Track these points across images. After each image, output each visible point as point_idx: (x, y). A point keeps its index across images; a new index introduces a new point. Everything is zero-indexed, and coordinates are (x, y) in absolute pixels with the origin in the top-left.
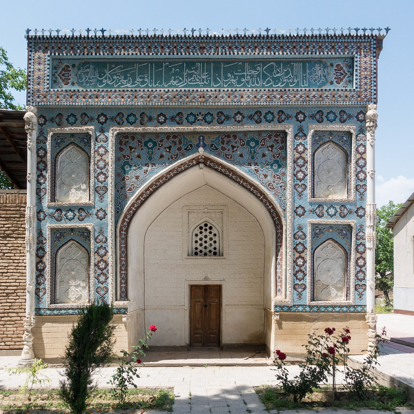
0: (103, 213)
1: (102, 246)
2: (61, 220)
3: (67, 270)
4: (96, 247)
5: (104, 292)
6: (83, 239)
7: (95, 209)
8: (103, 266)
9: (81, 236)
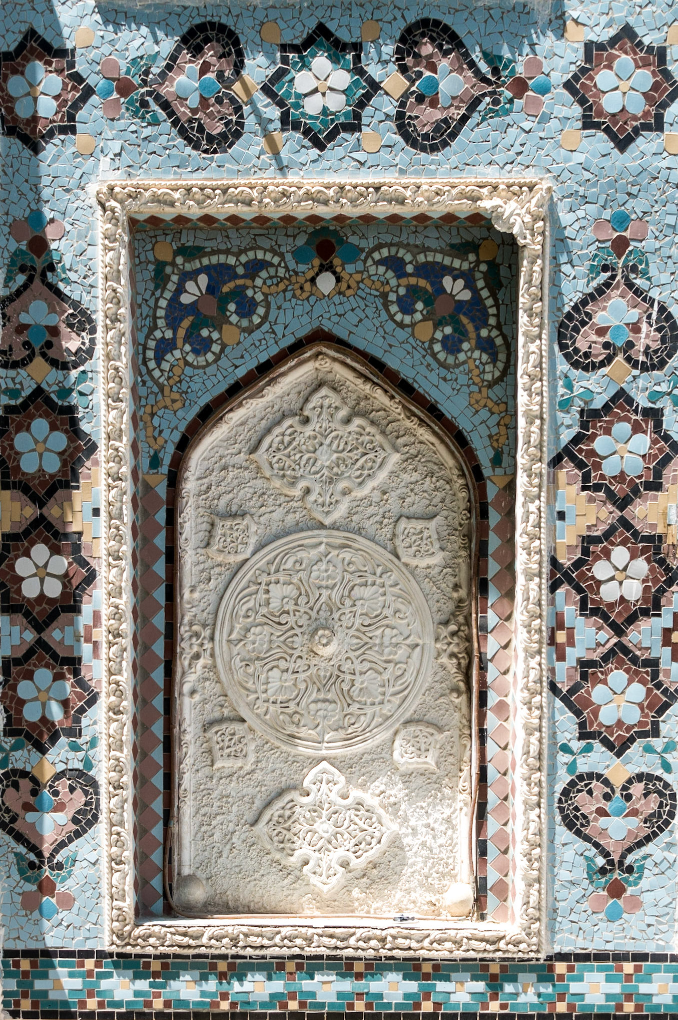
0: (645, 78)
1: (621, 398)
2: (234, 133)
3: (275, 620)
4: (565, 405)
5: (634, 822)
6: (425, 330)
7: (561, 32)
8: (633, 591)
9: (406, 307)
